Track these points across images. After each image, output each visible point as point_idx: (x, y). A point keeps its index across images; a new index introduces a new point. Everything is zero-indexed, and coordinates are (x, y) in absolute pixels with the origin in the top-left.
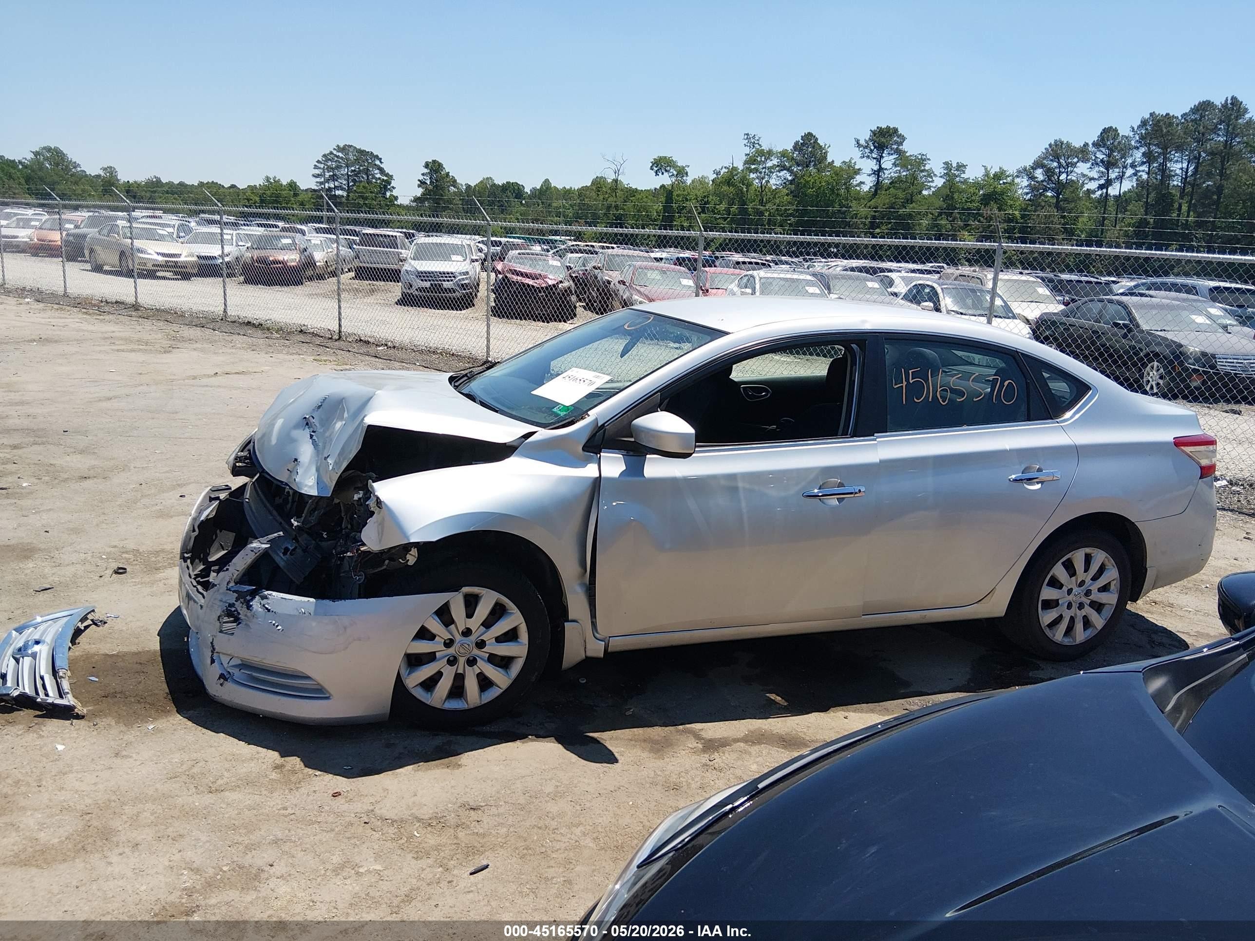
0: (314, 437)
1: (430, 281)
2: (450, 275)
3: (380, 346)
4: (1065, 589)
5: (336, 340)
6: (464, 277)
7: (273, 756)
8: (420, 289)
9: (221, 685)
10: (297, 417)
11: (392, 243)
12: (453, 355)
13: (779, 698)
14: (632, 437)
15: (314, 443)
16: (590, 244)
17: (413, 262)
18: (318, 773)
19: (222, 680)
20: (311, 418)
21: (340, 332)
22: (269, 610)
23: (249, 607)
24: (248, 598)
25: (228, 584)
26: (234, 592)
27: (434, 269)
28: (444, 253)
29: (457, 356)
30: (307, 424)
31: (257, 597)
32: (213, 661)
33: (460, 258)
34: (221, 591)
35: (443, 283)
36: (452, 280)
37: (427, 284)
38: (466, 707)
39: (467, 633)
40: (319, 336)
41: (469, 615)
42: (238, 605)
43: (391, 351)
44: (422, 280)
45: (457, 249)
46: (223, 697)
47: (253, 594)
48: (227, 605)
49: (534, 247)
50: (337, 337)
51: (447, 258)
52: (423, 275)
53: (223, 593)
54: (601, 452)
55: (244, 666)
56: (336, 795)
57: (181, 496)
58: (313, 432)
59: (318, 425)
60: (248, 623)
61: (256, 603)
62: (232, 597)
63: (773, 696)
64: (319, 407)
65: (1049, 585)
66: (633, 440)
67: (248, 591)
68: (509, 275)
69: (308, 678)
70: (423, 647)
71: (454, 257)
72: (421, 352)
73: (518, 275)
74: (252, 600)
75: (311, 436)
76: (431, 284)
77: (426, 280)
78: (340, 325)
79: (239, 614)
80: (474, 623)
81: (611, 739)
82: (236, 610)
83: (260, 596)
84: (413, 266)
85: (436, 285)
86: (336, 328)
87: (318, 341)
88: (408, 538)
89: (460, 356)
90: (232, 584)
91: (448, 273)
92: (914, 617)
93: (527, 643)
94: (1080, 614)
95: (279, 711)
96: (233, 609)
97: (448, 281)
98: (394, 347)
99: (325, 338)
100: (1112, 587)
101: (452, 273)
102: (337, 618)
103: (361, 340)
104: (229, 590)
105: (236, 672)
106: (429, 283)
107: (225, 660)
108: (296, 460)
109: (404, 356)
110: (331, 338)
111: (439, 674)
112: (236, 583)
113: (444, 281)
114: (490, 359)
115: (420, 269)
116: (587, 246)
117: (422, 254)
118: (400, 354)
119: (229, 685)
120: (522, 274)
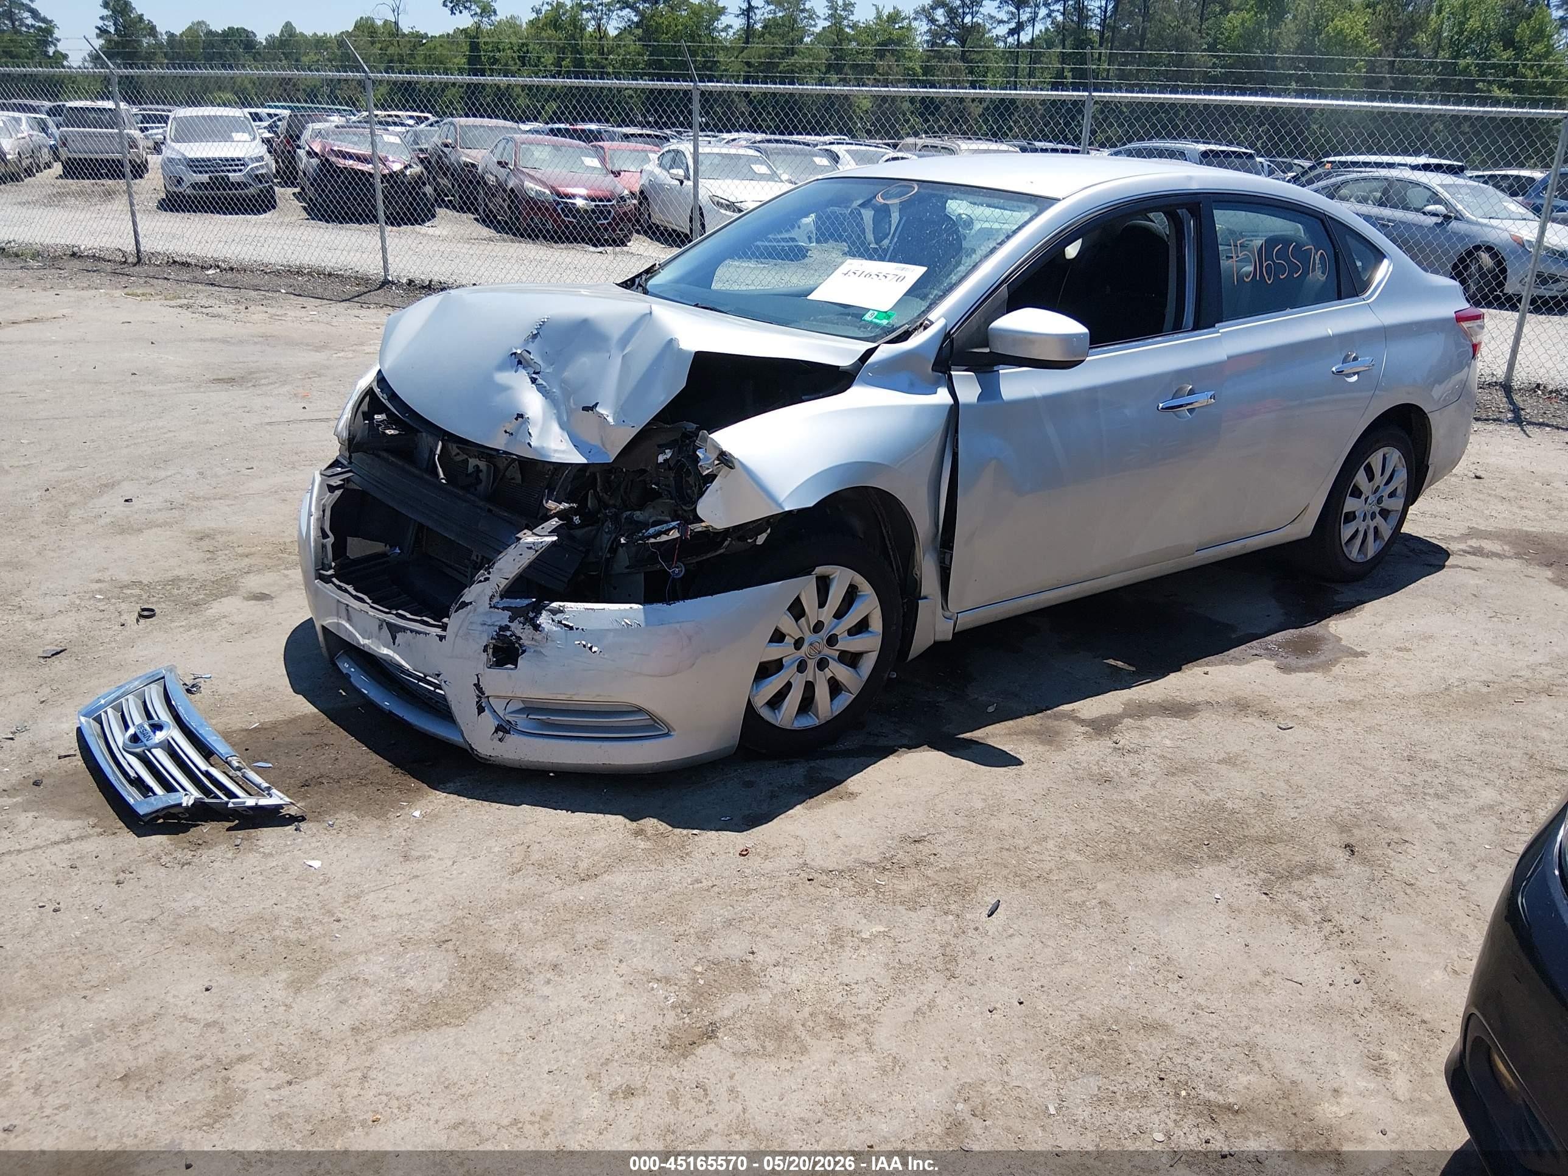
0: (540, 381)
1: (206, 172)
2: (236, 163)
3: (208, 269)
4: (1363, 497)
5: (135, 265)
6: (257, 164)
7: (618, 821)
8: (194, 186)
9: (500, 740)
10: (502, 353)
11: (113, 119)
12: (330, 275)
13: (1120, 664)
14: (987, 346)
15: (541, 389)
16: (393, 113)
17: (177, 146)
18: (695, 831)
19: (501, 734)
20: (525, 354)
21: (138, 251)
22: (571, 628)
23: (537, 627)
24: (531, 615)
25: (491, 599)
26: (504, 609)
27: (210, 155)
28: (221, 131)
29: (337, 276)
30: (520, 362)
31: (544, 612)
32: (481, 710)
33: (246, 136)
34: (481, 610)
35: (230, 175)
36: (240, 170)
37: (204, 178)
38: (817, 722)
39: (818, 627)
40: (104, 260)
41: (822, 604)
42: (516, 627)
43: (229, 275)
44: (195, 172)
45: (235, 125)
46: (505, 756)
47: (538, 609)
48: (497, 629)
49: (331, 118)
50: (135, 260)
51: (227, 138)
52: (196, 165)
53: (486, 614)
54: (950, 370)
55: (530, 709)
56: (744, 853)
57: (126, 501)
58: (535, 373)
59: (540, 362)
60: (539, 649)
61: (544, 619)
62: (503, 618)
63: (1112, 662)
64: (535, 336)
65: (1352, 495)
66: (987, 350)
67: (528, 605)
68: (333, 159)
69: (640, 710)
70: (774, 652)
71: (237, 136)
72: (277, 273)
73: (345, 158)
74: (537, 617)
75: (534, 381)
76: (210, 178)
77: (200, 172)
78: (137, 242)
79: (519, 638)
80: (826, 614)
81: (995, 735)
82: (513, 634)
83: (549, 610)
84: (178, 152)
85: (216, 178)
86: (130, 247)
87: (109, 267)
88: (780, 506)
89: (342, 276)
90: (496, 600)
91: (233, 160)
92: (1236, 548)
93: (880, 630)
94: (1372, 524)
95: (600, 763)
96: (508, 633)
97: (235, 171)
98: (232, 269)
99: (115, 262)
100: (1399, 491)
101: (239, 160)
102: (678, 626)
103: (175, 262)
104: (495, 607)
105: (521, 721)
106: (207, 176)
107: (498, 706)
108: (520, 416)
109: (256, 281)
110: (125, 262)
111: (789, 685)
112: (502, 597)
113: (229, 171)
114: (390, 278)
115: (191, 155)
116: (390, 116)
117: (188, 132)
118: (246, 278)
119: (512, 739)
120: (351, 156)
